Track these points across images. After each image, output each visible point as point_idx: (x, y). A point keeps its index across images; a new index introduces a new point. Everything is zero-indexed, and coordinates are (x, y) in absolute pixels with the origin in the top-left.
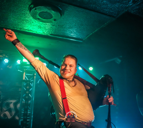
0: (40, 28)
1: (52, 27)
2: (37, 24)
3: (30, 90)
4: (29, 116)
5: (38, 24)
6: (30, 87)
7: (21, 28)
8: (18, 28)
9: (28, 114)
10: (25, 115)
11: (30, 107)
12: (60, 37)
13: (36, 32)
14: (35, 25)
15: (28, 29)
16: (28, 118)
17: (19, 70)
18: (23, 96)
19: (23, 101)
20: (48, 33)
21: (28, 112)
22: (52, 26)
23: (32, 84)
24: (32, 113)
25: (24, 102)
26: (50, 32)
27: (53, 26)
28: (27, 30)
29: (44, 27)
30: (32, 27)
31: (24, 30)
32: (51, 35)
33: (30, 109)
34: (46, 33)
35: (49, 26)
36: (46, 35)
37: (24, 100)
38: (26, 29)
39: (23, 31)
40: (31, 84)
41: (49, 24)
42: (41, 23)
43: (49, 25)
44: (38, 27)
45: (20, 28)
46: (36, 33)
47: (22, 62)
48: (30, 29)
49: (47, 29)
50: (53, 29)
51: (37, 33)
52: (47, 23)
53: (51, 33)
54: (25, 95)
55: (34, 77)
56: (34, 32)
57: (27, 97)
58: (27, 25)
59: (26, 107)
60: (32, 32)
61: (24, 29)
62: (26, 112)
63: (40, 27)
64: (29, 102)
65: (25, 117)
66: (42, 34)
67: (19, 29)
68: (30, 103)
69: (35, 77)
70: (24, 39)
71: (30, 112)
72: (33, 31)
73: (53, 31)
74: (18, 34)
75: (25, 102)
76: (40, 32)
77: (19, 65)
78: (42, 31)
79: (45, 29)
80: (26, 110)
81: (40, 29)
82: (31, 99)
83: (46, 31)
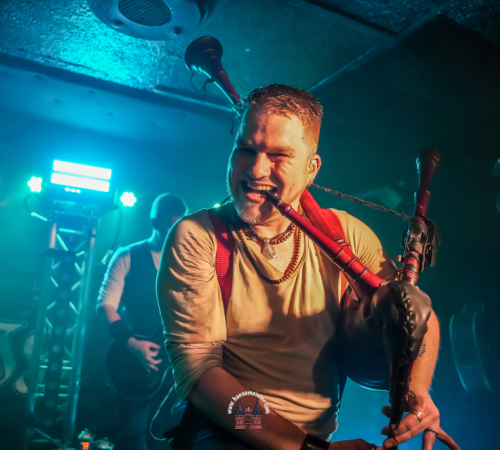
0: (119, 61)
1: (164, 57)
2: (112, 42)
3: (74, 288)
4: (65, 382)
5: (115, 46)
6: (76, 277)
7: (49, 57)
8: (36, 56)
9: (63, 375)
10: (54, 376)
11: (70, 350)
12: (191, 100)
13: (106, 75)
14: (102, 45)
15: (75, 62)
16: (62, 386)
17: (34, 214)
18: (49, 307)
19: (47, 326)
20: (151, 82)
21: (64, 368)
22: (164, 54)
23: (80, 266)
24: (79, 372)
25: (50, 332)
26: (155, 78)
27: (170, 53)
28: (70, 64)
29: (135, 55)
30: (92, 53)
31: (59, 65)
32: (158, 87)
33: (71, 355)
34: (141, 80)
35: (153, 54)
36: (141, 87)
37: (50, 325)
38: (70, 59)
39: (57, 66)
40: (76, 265)
41: (155, 44)
42: (126, 38)
43: (154, 49)
44: (115, 54)
45: (45, 53)
46: (103, 77)
47: (49, 183)
48: (81, 63)
49: (146, 65)
50: (169, 67)
51: (107, 79)
52: (149, 42)
53: (158, 82)
54: (53, 304)
55: (89, 242)
56: (97, 75)
57: (61, 313)
58: (73, 45)
59: (56, 349)
60: (89, 73)
61: (60, 61)
62: (54, 368)
63: (120, 56)
64: (69, 331)
65: (52, 386)
66: (127, 84)
67: (40, 60)
68: (71, 336)
69: (93, 240)
70: (57, 101)
71: (68, 365)
72: (94, 71)
73: (167, 73)
74: (38, 77)
75: (53, 330)
76: (120, 74)
77: (36, 195)
78: (128, 72)
79: (139, 64)
80: (56, 359)
81: (119, 64)
82: (77, 320)
83: (141, 73)
